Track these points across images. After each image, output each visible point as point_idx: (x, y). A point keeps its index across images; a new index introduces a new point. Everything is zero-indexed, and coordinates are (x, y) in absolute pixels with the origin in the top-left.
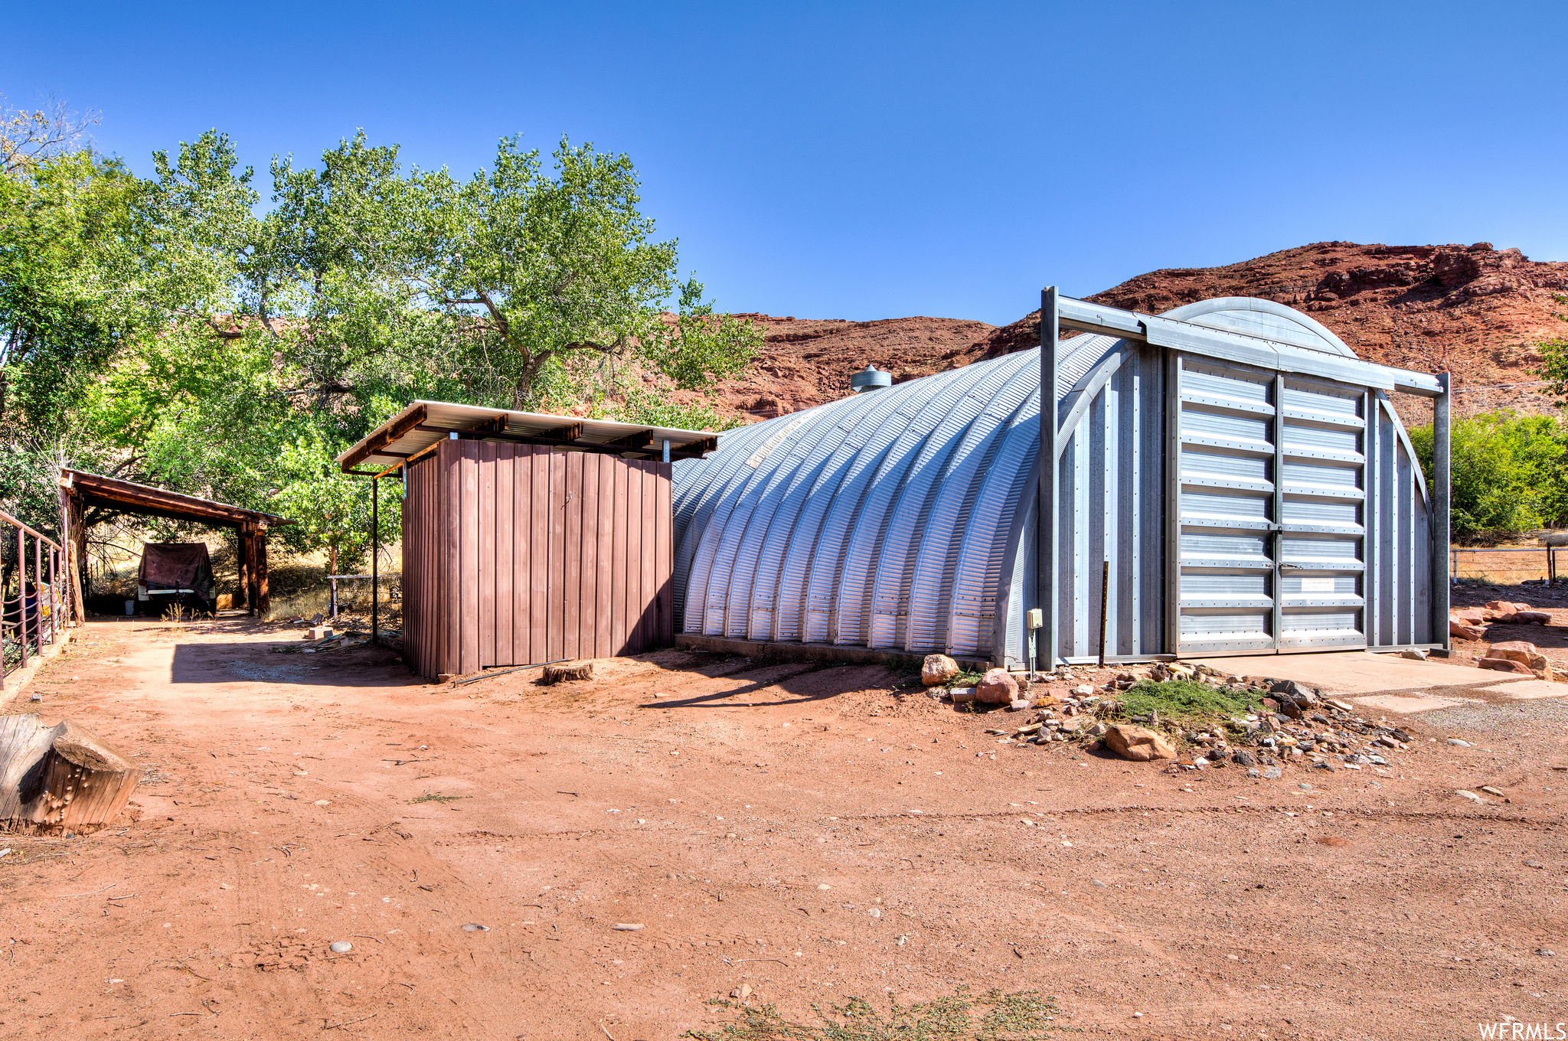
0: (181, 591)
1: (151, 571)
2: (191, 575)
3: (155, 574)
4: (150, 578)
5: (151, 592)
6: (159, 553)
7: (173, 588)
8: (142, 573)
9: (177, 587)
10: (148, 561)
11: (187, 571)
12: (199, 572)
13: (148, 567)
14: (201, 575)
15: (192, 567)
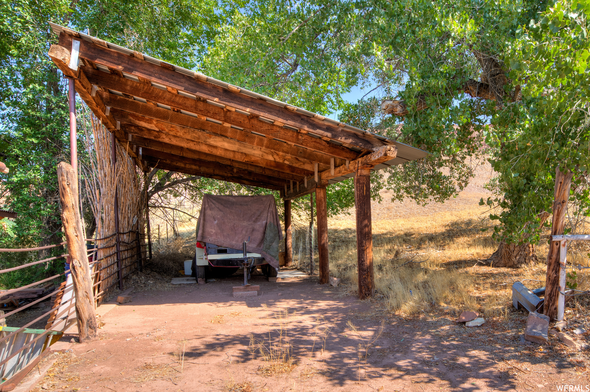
0: (249, 255)
1: (212, 229)
2: (258, 236)
3: (216, 234)
4: (210, 239)
5: (211, 257)
6: (221, 207)
7: (238, 251)
8: (200, 232)
9: (244, 250)
10: (207, 218)
11: (253, 230)
12: (268, 231)
13: (208, 225)
14: (269, 234)
15: (259, 225)
